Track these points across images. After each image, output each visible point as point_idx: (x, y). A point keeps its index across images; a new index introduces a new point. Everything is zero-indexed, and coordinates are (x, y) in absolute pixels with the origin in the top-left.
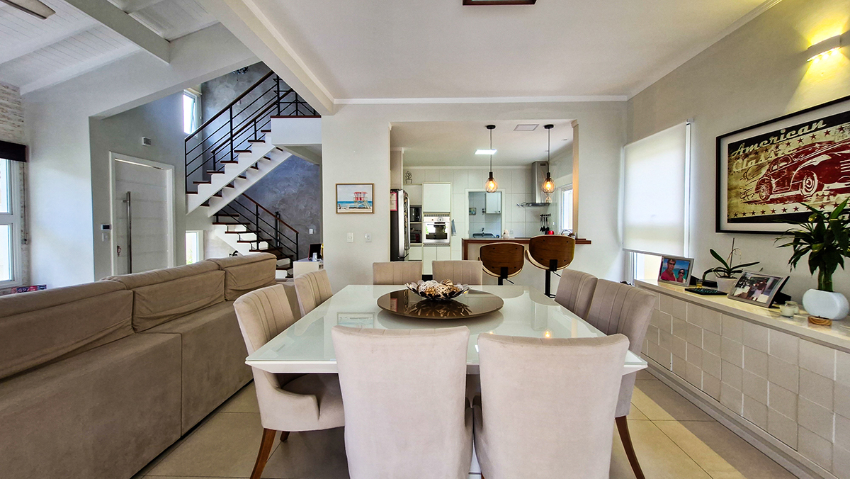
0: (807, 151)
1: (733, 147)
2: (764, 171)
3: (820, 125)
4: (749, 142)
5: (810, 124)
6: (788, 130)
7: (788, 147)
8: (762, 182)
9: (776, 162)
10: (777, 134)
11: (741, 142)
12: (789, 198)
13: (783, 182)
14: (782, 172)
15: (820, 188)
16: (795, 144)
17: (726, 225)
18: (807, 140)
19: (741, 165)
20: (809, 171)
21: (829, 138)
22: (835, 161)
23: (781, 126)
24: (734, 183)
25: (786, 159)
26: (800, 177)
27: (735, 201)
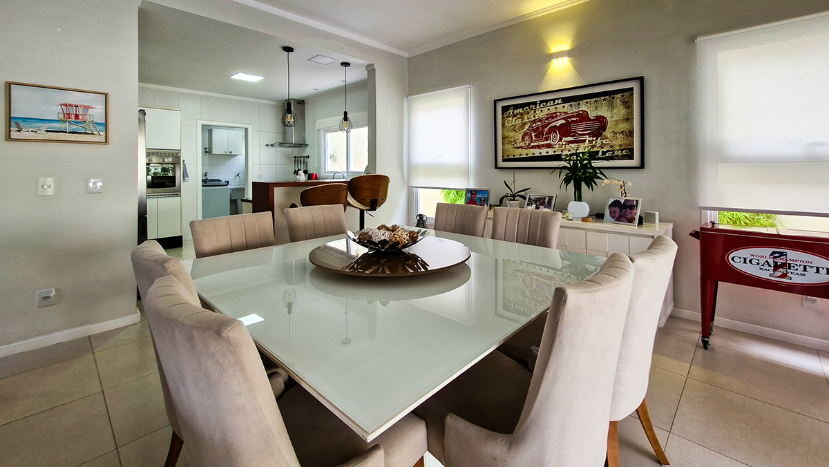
0: (552, 116)
1: (505, 109)
2: (527, 127)
3: (560, 101)
4: (516, 107)
5: (554, 100)
6: (542, 102)
7: (542, 113)
8: (525, 134)
9: (534, 122)
10: (535, 103)
11: (509, 106)
12: (543, 145)
13: (539, 136)
14: (538, 128)
15: (560, 140)
16: (546, 112)
17: (500, 163)
18: (552, 110)
19: (511, 122)
20: (554, 129)
21: (564, 110)
22: (568, 124)
23: (537, 99)
24: (507, 134)
25: (540, 121)
26: (549, 132)
27: (507, 146)
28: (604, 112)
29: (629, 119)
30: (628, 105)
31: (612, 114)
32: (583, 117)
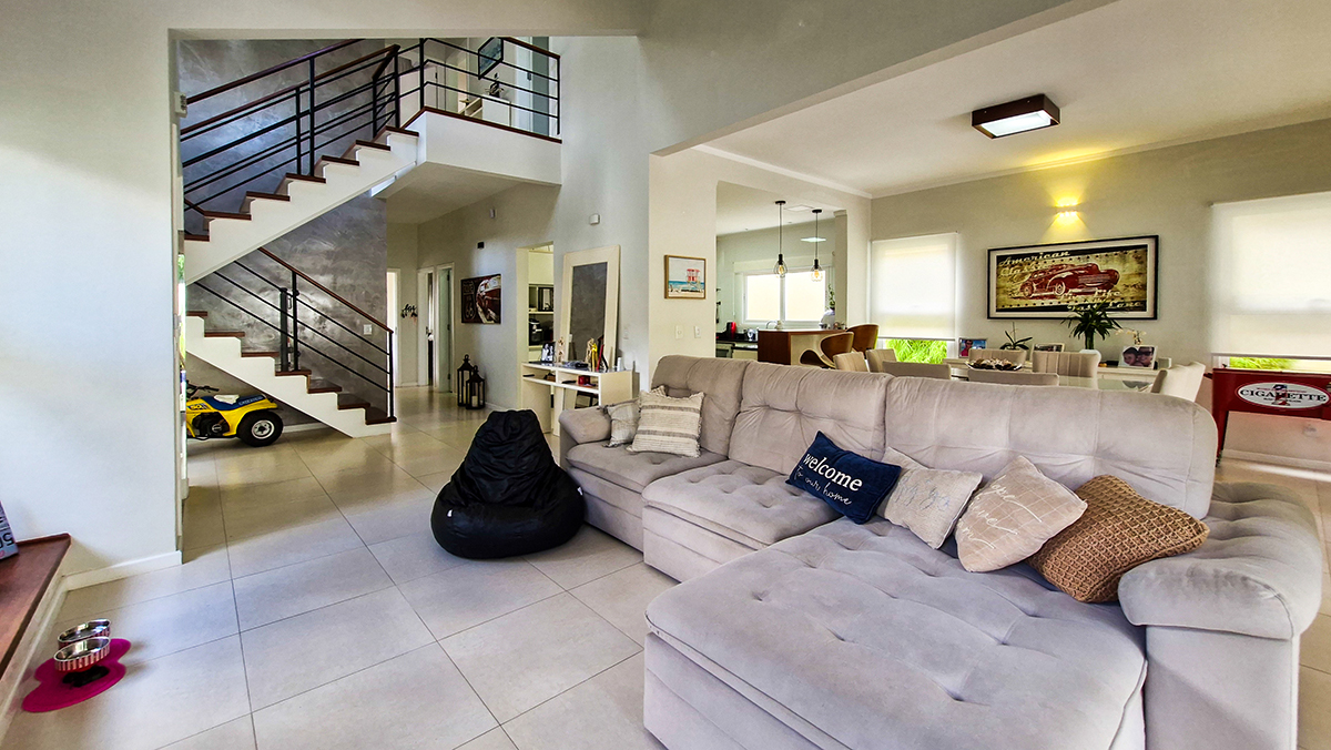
0: (1058, 268)
1: (1000, 259)
2: (1027, 278)
3: (1066, 254)
4: (1015, 257)
5: (1060, 252)
6: (1045, 253)
7: (1045, 264)
8: (1025, 285)
9: (1036, 272)
10: (1037, 255)
11: (1007, 256)
12: (1046, 296)
13: (1042, 286)
14: (1040, 279)
15: (1066, 291)
16: (1049, 263)
17: (994, 313)
18: (1058, 261)
19: (1007, 272)
20: (1059, 280)
21: (1071, 262)
22: (1075, 276)
23: (1040, 250)
24: (1002, 284)
25: (1043, 271)
26: (1053, 283)
27: (1002, 296)
28: (1115, 265)
29: (1142, 273)
30: (1141, 260)
31: (1125, 269)
32: (1092, 270)
